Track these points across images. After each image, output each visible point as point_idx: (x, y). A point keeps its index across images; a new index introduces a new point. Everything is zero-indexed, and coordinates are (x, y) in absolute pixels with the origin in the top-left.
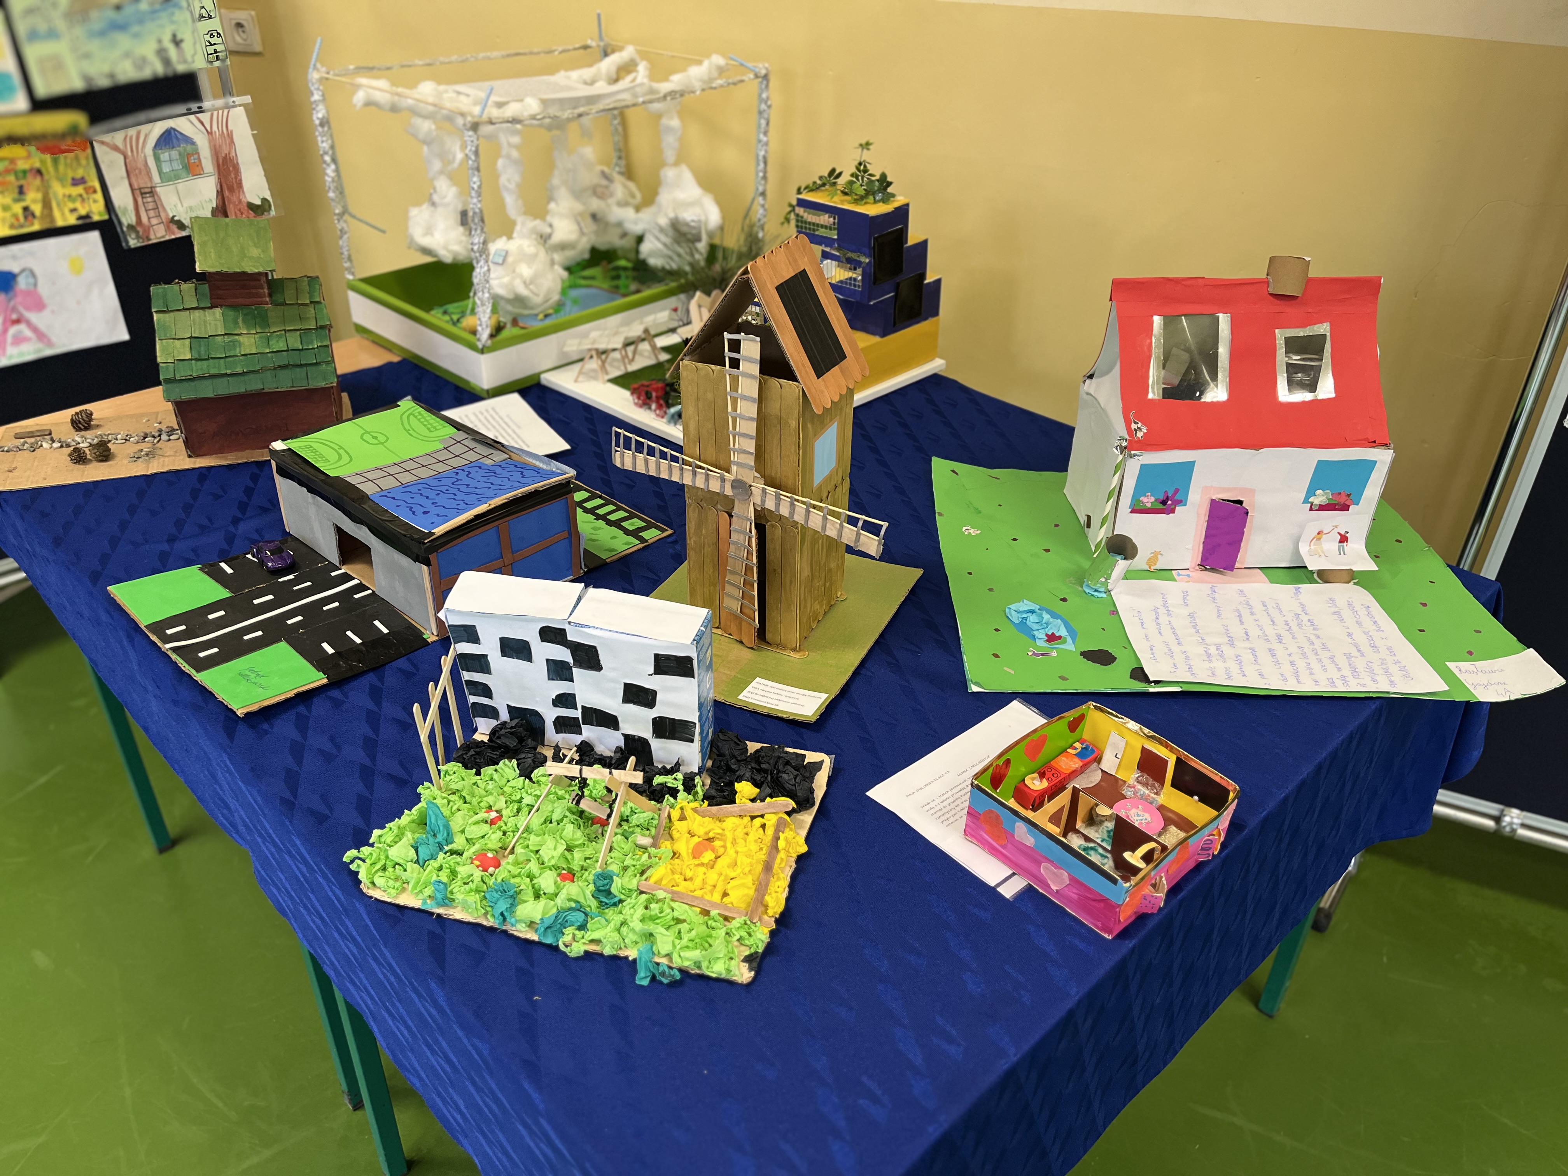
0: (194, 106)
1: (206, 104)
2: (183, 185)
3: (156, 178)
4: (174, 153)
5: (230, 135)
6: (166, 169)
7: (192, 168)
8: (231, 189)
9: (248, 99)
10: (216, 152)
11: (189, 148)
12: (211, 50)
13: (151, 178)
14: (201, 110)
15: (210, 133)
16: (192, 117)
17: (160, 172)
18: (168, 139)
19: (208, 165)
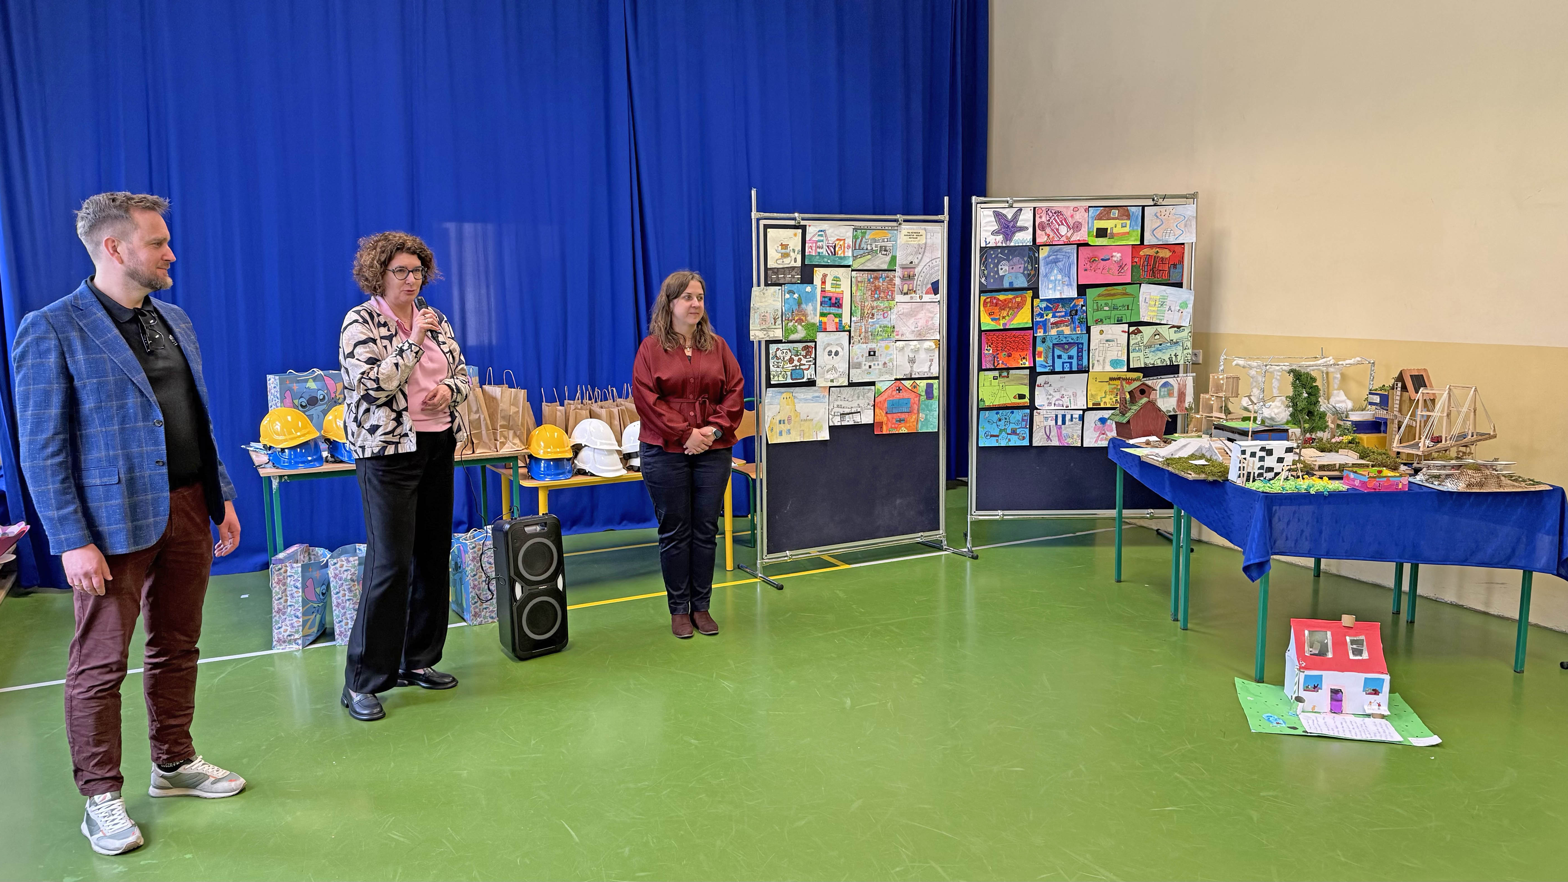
0: (1176, 375)
1: (1180, 375)
2: (1165, 399)
3: (1158, 396)
4: (1166, 389)
5: (1186, 385)
6: (1162, 394)
7: (1170, 394)
8: (1181, 402)
9: (1195, 374)
10: (1179, 390)
11: (1171, 388)
12: (1186, 359)
13: (1156, 396)
14: (1178, 377)
15: (1179, 384)
16: (1175, 379)
17: (1160, 395)
18: (1165, 385)
19: (1176, 394)
